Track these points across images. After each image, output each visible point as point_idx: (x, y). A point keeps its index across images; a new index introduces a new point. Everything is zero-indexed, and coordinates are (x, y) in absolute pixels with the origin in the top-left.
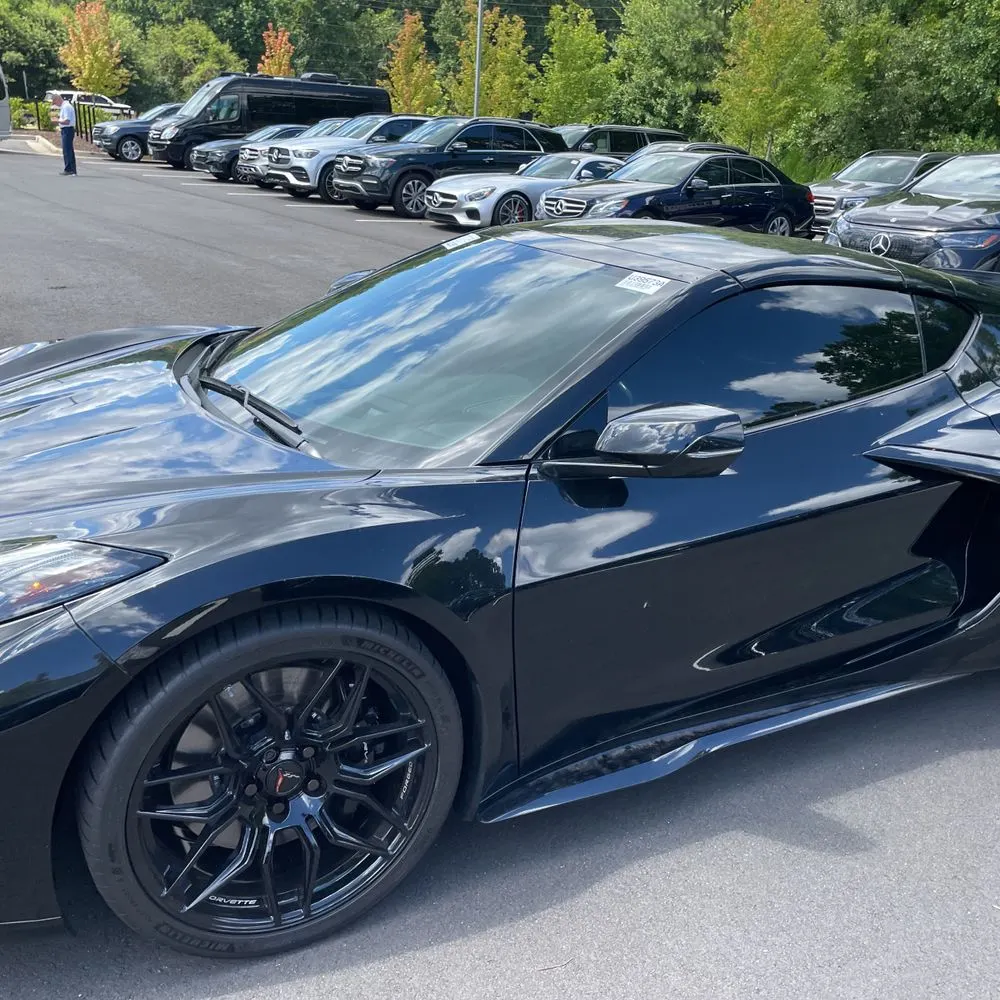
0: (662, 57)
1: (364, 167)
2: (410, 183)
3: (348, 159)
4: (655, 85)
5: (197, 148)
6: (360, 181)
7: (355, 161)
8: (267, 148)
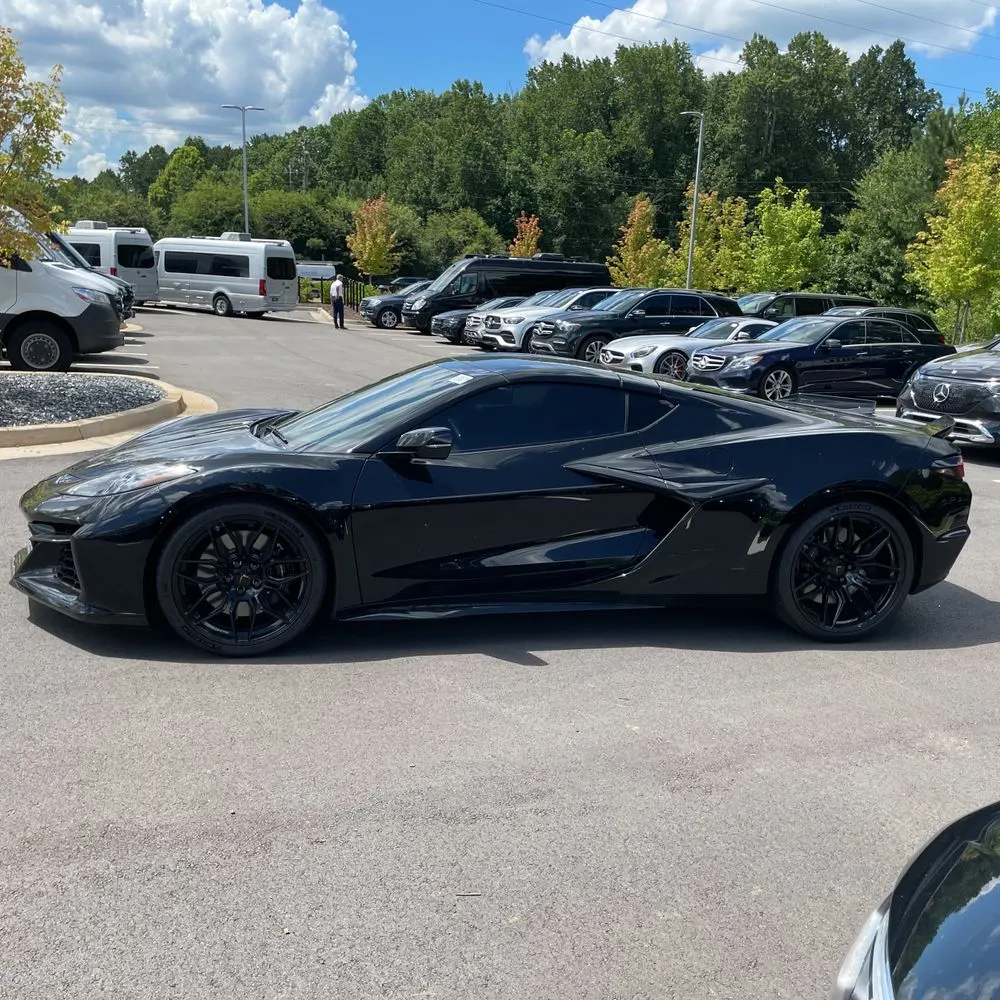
1: (555, 330)
2: (593, 343)
3: (543, 324)
5: (436, 317)
6: (551, 343)
7: (548, 326)
8: (485, 317)
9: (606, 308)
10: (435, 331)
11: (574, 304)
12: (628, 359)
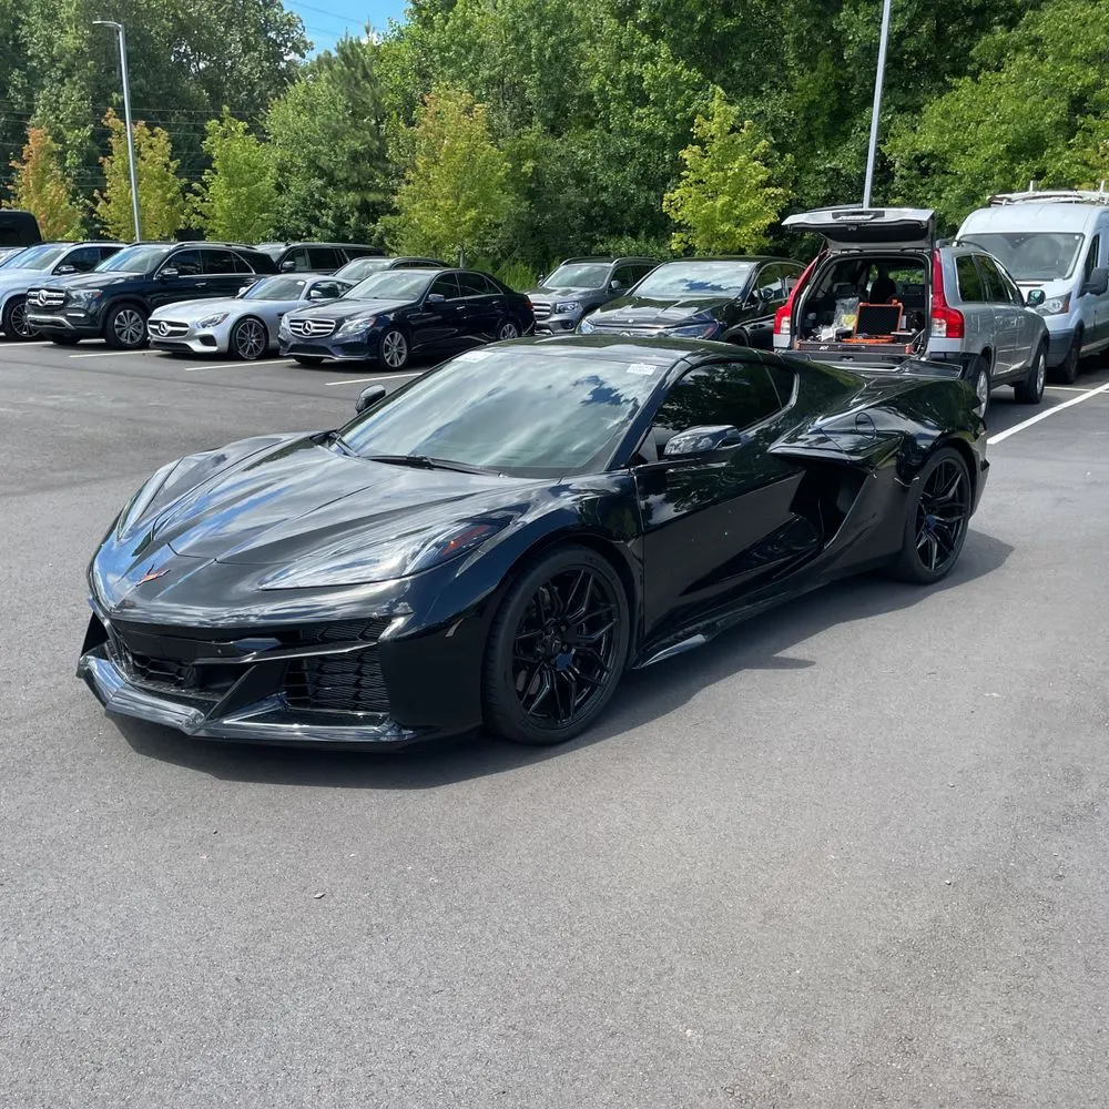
0: (318, 167)
1: (67, 299)
2: (122, 313)
4: (317, 196)
6: (65, 315)
7: (55, 295)
11: (62, 264)
12: (194, 331)
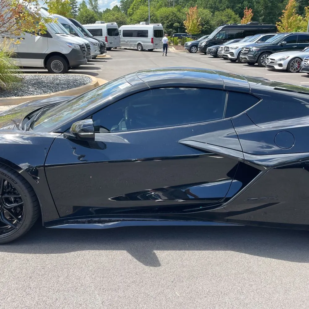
1: (249, 51)
3: (245, 49)
5: (208, 48)
6: (247, 56)
7: (247, 49)
8: (224, 47)
9: (270, 41)
10: (208, 53)
11: (259, 40)
12: (277, 62)
